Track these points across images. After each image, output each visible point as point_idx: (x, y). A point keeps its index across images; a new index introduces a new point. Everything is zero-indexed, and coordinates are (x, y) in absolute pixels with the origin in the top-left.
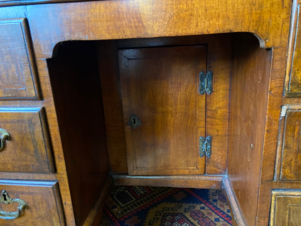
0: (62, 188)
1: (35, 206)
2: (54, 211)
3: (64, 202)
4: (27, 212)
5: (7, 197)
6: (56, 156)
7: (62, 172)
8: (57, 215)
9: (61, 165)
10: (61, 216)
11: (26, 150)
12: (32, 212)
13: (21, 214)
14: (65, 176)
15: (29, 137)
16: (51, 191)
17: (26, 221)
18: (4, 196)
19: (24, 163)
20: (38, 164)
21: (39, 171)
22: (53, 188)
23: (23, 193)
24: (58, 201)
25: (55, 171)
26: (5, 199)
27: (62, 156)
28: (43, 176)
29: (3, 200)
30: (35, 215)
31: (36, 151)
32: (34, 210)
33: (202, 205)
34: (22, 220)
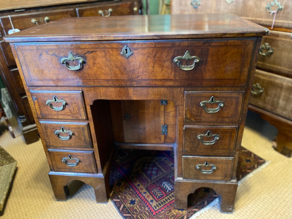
0: (95, 154)
1: (84, 161)
2: (92, 163)
3: (96, 159)
4: (80, 163)
5: (71, 157)
6: (93, 141)
7: (96, 147)
8: (93, 165)
9: (95, 145)
10: (95, 165)
11: (80, 139)
12: (82, 163)
13: (78, 164)
14: (97, 149)
15: (82, 134)
16: (91, 155)
17: (79, 167)
18: (70, 157)
19: (79, 144)
20: (85, 145)
21: (86, 147)
22: (92, 154)
23: (78, 156)
24: (94, 159)
25: (93, 147)
26: (70, 158)
27: (96, 141)
28: (87, 149)
29: (69, 158)
30: (84, 165)
31: (85, 140)
32: (83, 162)
33: (166, 158)
34: (78, 166)
